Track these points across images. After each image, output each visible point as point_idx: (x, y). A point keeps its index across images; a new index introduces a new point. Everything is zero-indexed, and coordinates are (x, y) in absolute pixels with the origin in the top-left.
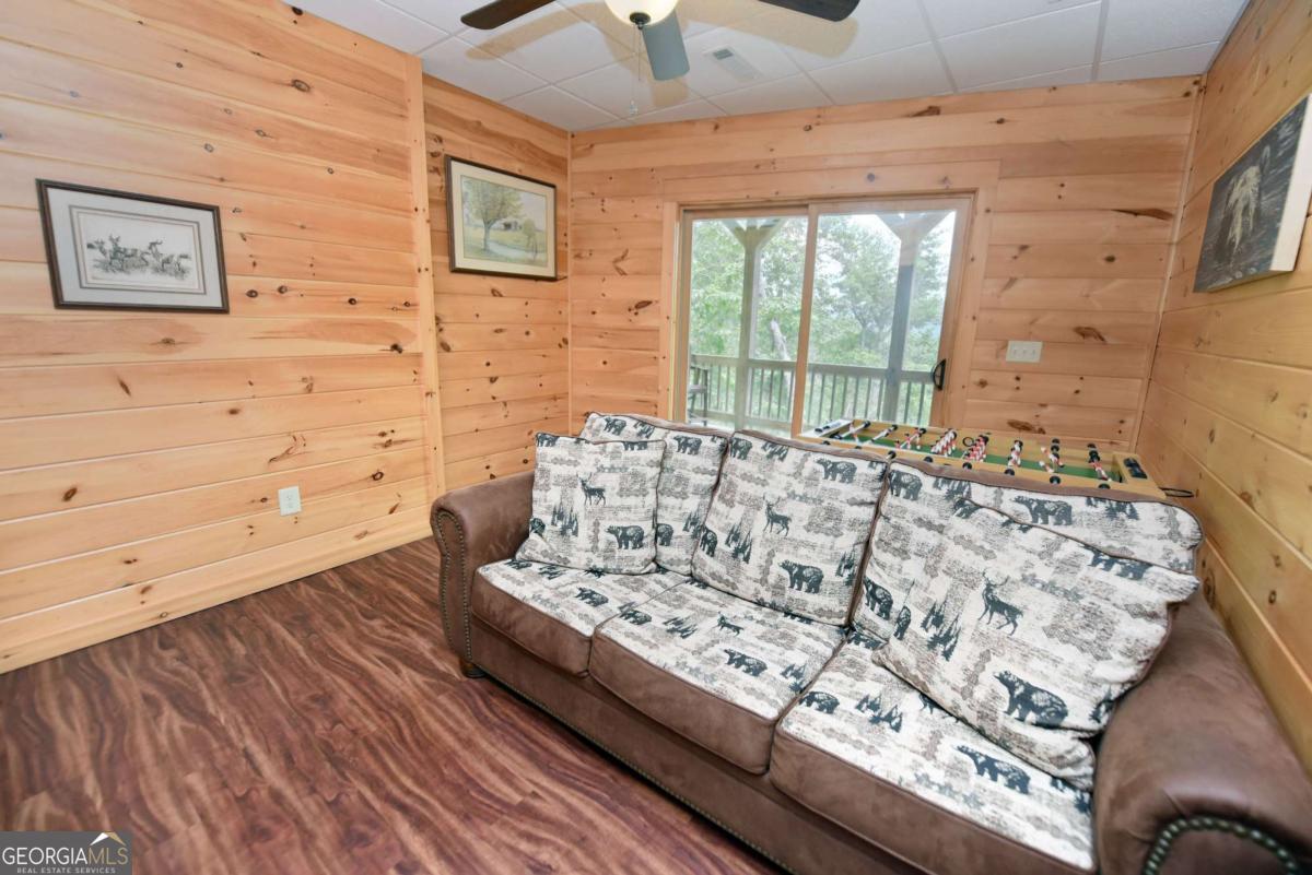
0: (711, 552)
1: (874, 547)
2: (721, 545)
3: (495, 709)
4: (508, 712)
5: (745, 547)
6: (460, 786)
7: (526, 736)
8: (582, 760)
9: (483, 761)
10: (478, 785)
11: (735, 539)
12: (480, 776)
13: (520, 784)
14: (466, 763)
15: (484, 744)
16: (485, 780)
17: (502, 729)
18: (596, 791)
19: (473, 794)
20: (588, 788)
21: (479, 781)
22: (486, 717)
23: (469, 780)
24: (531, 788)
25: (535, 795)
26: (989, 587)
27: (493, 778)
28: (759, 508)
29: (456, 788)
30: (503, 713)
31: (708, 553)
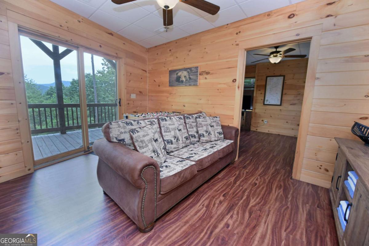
0: (172, 143)
1: (188, 129)
2: (173, 141)
3: (172, 218)
4: (173, 214)
5: (178, 138)
6: (202, 221)
7: (184, 209)
8: (192, 198)
9: (193, 217)
10: (201, 217)
11: (176, 138)
12: (198, 217)
13: (200, 209)
14: (194, 221)
15: (187, 218)
16: (200, 216)
17: (181, 214)
18: (201, 195)
19: (204, 217)
20: (200, 196)
21: (200, 217)
22: (175, 220)
23: (200, 219)
24: (201, 206)
25: (203, 205)
26: (210, 125)
27: (198, 214)
28: (176, 130)
29: (203, 222)
30: (174, 216)
31: (171, 144)
